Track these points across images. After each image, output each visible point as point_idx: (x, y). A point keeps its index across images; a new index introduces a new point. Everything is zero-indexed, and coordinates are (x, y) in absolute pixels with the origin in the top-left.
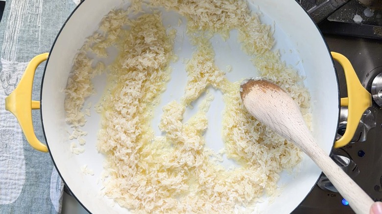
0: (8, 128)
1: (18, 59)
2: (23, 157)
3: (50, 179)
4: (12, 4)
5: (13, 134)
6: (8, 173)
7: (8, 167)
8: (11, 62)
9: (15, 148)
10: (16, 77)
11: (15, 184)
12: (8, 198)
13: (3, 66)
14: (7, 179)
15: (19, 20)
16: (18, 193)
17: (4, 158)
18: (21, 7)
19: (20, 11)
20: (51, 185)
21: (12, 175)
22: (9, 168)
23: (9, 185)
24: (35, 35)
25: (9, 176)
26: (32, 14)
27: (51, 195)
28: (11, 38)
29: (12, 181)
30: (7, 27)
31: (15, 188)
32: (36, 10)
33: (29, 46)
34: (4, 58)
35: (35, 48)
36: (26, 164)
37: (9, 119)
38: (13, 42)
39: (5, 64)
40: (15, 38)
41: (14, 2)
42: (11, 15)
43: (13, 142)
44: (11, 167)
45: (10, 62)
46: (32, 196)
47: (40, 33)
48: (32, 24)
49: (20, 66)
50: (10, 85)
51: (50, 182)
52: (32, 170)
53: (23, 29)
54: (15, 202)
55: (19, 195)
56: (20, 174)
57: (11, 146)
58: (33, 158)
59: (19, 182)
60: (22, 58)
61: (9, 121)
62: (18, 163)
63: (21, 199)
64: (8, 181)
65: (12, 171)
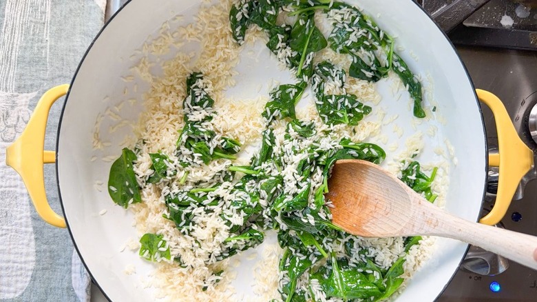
0: (7, 189)
1: (19, 89)
2: (31, 229)
3: (71, 259)
4: (6, 9)
5: (16, 197)
6: (9, 253)
7: (10, 245)
8: (9, 93)
9: (18, 216)
10: (16, 115)
11: (21, 269)
12: (12, 289)
14: (9, 262)
15: (17, 31)
16: (26, 282)
17: (4, 232)
18: (19, 14)
19: (18, 18)
20: (73, 268)
21: (17, 255)
22: (11, 247)
23: (12, 271)
24: (42, 53)
25: (12, 257)
26: (36, 23)
27: (73, 282)
28: (8, 58)
29: (16, 264)
31: (21, 275)
32: (41, 16)
33: (33, 69)
35: (42, 72)
36: (36, 239)
37: (8, 176)
38: (10, 65)
40: (13, 58)
41: (8, 4)
42: (6, 25)
43: (15, 209)
44: (14, 244)
45: (7, 94)
46: (46, 285)
47: (48, 51)
48: (36, 38)
49: (22, 98)
50: (7, 126)
51: (71, 264)
52: (44, 247)
53: (24, 44)
54: (22, 295)
55: (27, 285)
56: (28, 255)
57: (14, 213)
58: (45, 231)
59: (27, 265)
60: (24, 87)
61: (10, 179)
62: (24, 239)
63: (30, 289)
64: (10, 264)
65: (16, 250)
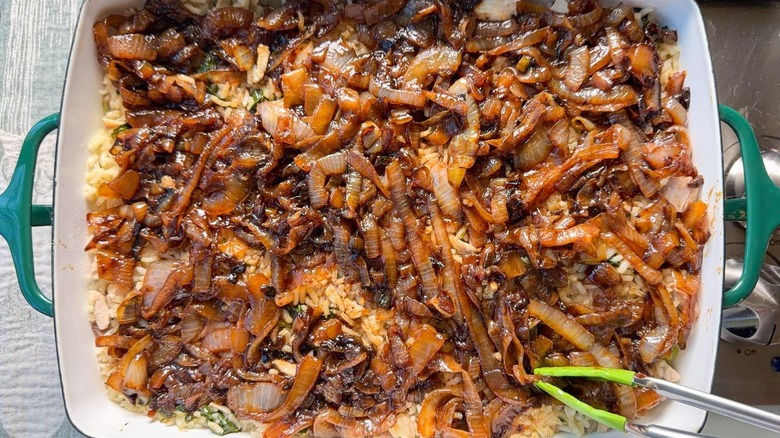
4: (12, 14)
6: (36, 373)
7: (35, 361)
8: (23, 137)
12: (41, 426)
13: (6, 146)
14: (34, 385)
15: (30, 45)
17: (27, 342)
18: (31, 18)
19: (31, 25)
21: (46, 376)
22: (38, 363)
23: (40, 400)
25: (40, 379)
26: (58, 30)
28: (18, 86)
29: (46, 389)
30: (8, 62)
31: (53, 405)
32: (64, 20)
34: (5, 130)
38: (22, 95)
39: (9, 142)
40: (26, 85)
41: (14, 7)
42: (14, 37)
44: (41, 359)
45: (20, 137)
48: (59, 53)
53: (42, 63)
54: (57, 435)
55: (62, 419)
63: (67, 426)
64: (37, 389)
65: (45, 368)
